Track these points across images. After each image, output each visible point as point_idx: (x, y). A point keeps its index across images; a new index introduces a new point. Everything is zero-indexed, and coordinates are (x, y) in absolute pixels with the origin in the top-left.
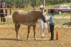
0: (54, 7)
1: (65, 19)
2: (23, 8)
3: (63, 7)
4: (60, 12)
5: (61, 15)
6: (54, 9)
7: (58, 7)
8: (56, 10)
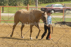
0: (47, 5)
1: (58, 19)
2: (16, 6)
3: (56, 7)
4: (53, 11)
5: (53, 14)
6: (47, 8)
7: (51, 6)
8: (48, 9)
